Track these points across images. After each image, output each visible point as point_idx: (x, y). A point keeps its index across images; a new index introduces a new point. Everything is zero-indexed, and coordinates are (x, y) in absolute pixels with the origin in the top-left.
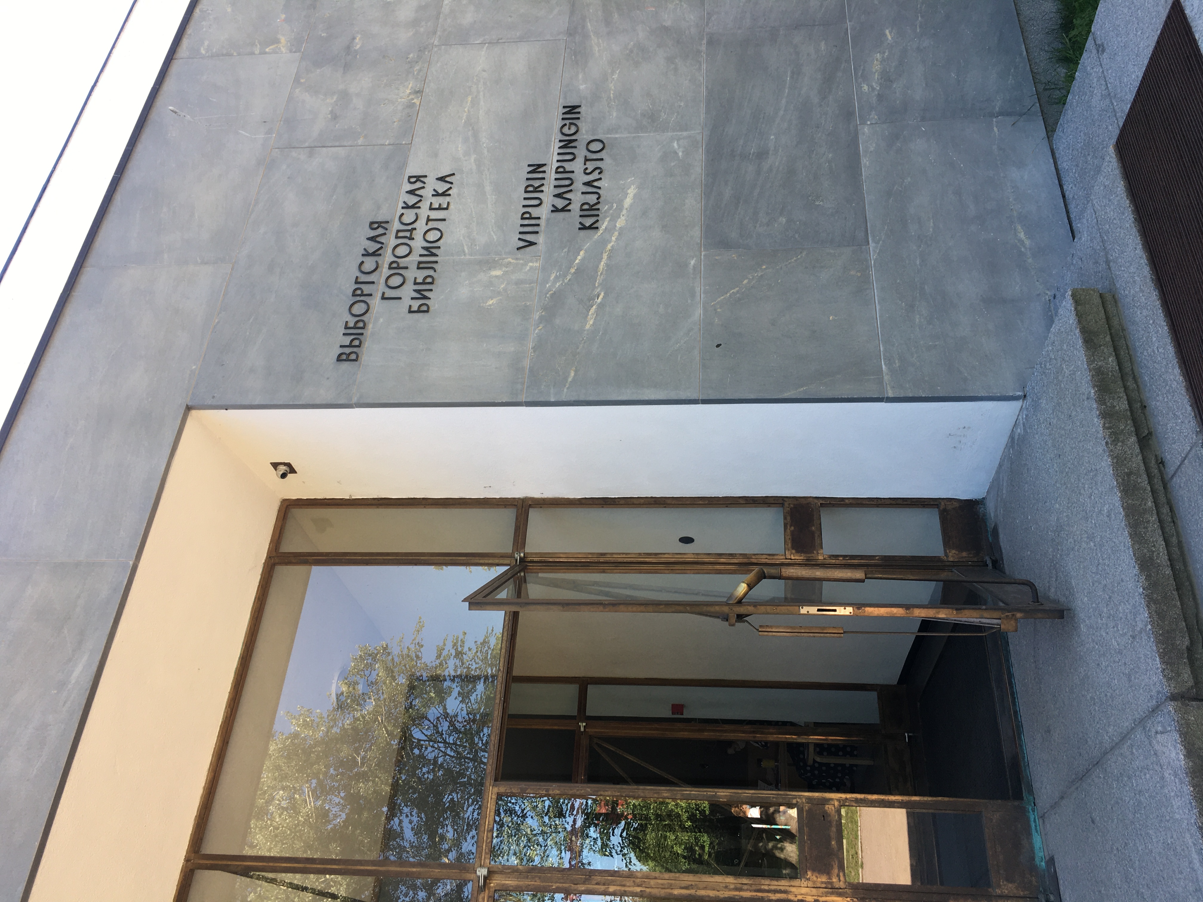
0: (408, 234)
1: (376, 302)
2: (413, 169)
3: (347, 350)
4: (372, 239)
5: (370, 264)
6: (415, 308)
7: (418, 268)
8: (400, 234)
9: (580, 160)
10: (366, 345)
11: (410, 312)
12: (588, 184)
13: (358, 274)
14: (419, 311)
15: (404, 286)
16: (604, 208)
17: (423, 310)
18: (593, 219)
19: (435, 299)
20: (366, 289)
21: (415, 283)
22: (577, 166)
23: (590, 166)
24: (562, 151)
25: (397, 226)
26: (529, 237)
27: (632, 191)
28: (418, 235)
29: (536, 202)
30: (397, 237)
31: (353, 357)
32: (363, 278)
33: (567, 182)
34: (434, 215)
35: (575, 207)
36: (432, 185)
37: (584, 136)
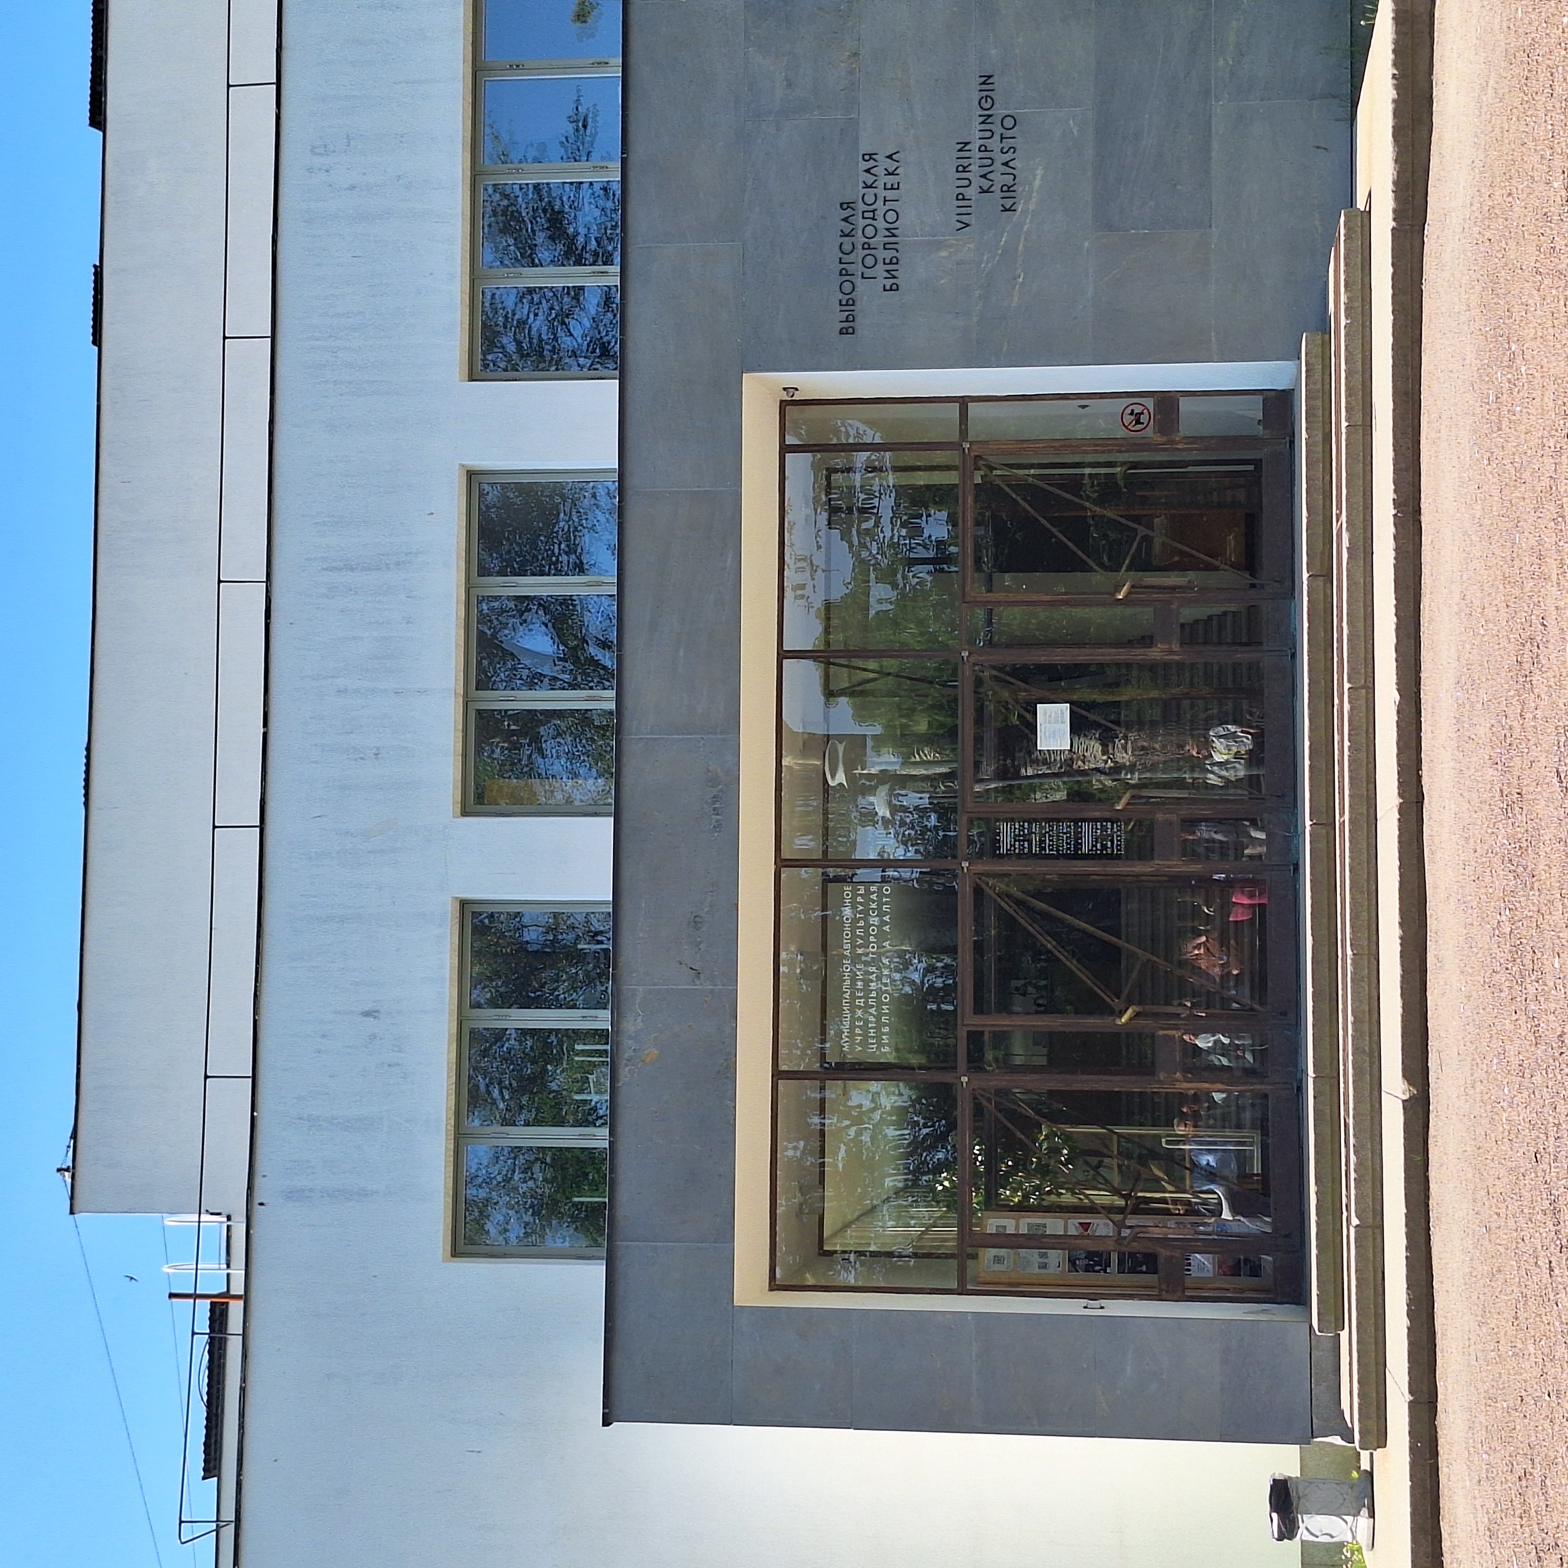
0: (871, 215)
1: (858, 281)
2: (864, 148)
3: (845, 325)
4: (845, 220)
5: (847, 247)
6: (888, 287)
7: (885, 249)
8: (866, 215)
9: (997, 137)
10: (859, 319)
11: (885, 290)
12: (1006, 164)
13: (841, 255)
14: (891, 290)
15: (877, 266)
16: (1019, 189)
17: (894, 288)
18: (1011, 201)
19: (903, 274)
20: (850, 268)
21: (884, 263)
22: (994, 144)
23: (1007, 143)
24: (983, 127)
25: (861, 207)
26: (964, 219)
27: (1039, 172)
28: (880, 214)
29: (966, 182)
30: (863, 218)
31: (850, 330)
32: (846, 258)
33: (989, 162)
34: (890, 194)
35: (996, 188)
36: (884, 163)
37: (998, 111)
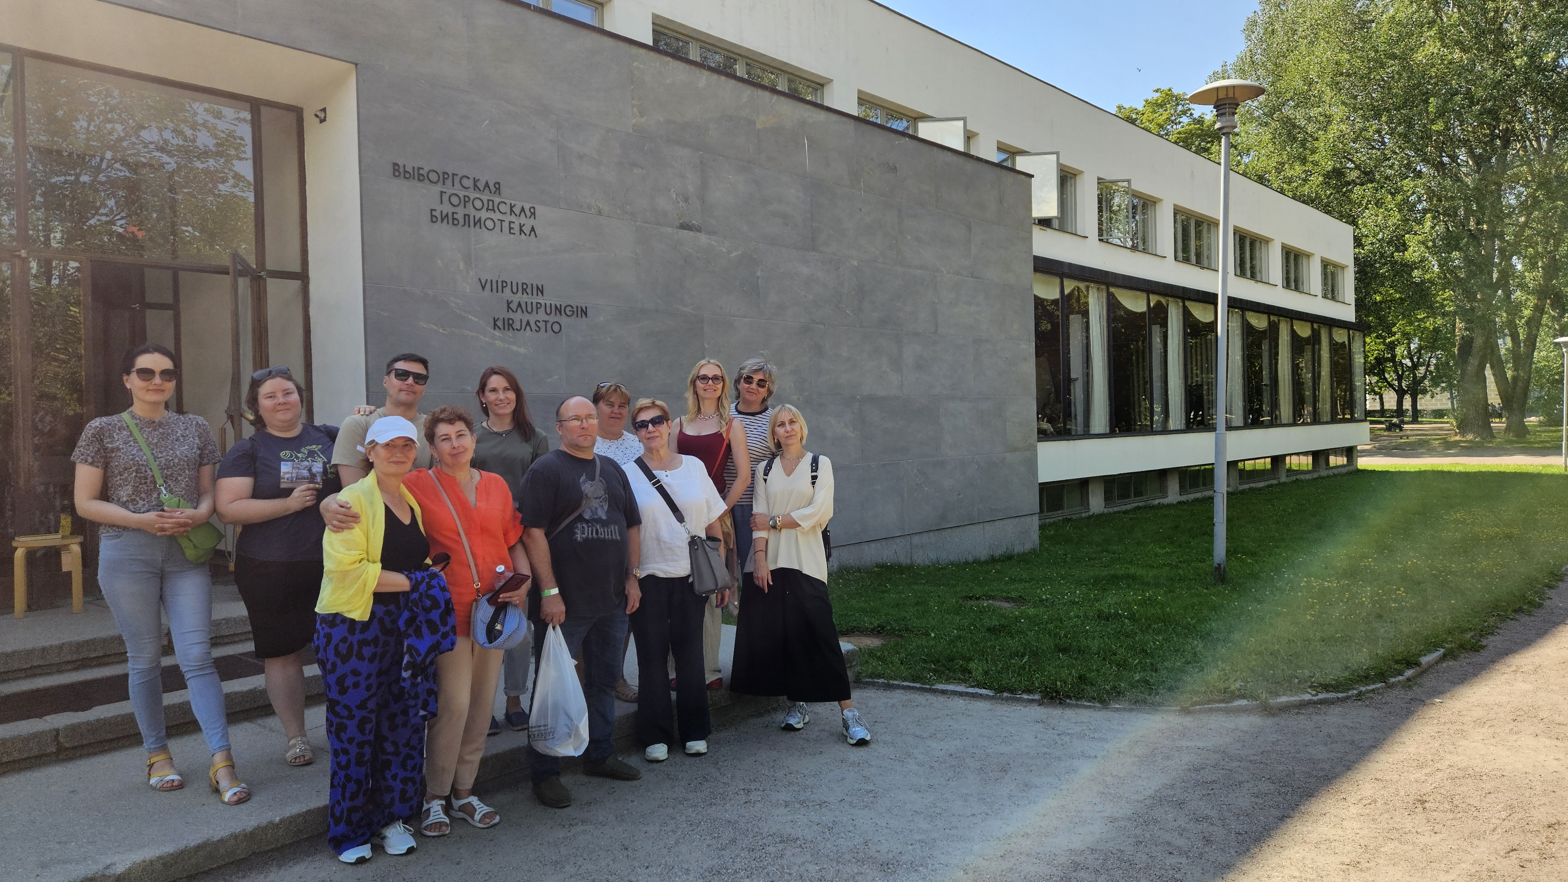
0: (491, 207)
1: (438, 188)
2: (540, 210)
3: (401, 170)
4: (487, 185)
5: (466, 182)
6: (434, 213)
7: (465, 215)
8: (491, 203)
9: (546, 318)
10: (406, 182)
11: (432, 210)
12: (528, 323)
13: (460, 176)
14: (432, 216)
15: (450, 206)
16: (510, 333)
17: (433, 219)
18: (501, 326)
19: (443, 228)
20: (449, 182)
21: (453, 213)
22: (542, 316)
23: (542, 325)
24: (553, 307)
25: (497, 200)
26: (488, 286)
27: (522, 350)
28: (491, 214)
29: (515, 289)
30: (489, 200)
31: (397, 174)
32: (457, 179)
33: (529, 309)
34: (506, 225)
35: (511, 315)
36: (528, 223)
37: (564, 320)
